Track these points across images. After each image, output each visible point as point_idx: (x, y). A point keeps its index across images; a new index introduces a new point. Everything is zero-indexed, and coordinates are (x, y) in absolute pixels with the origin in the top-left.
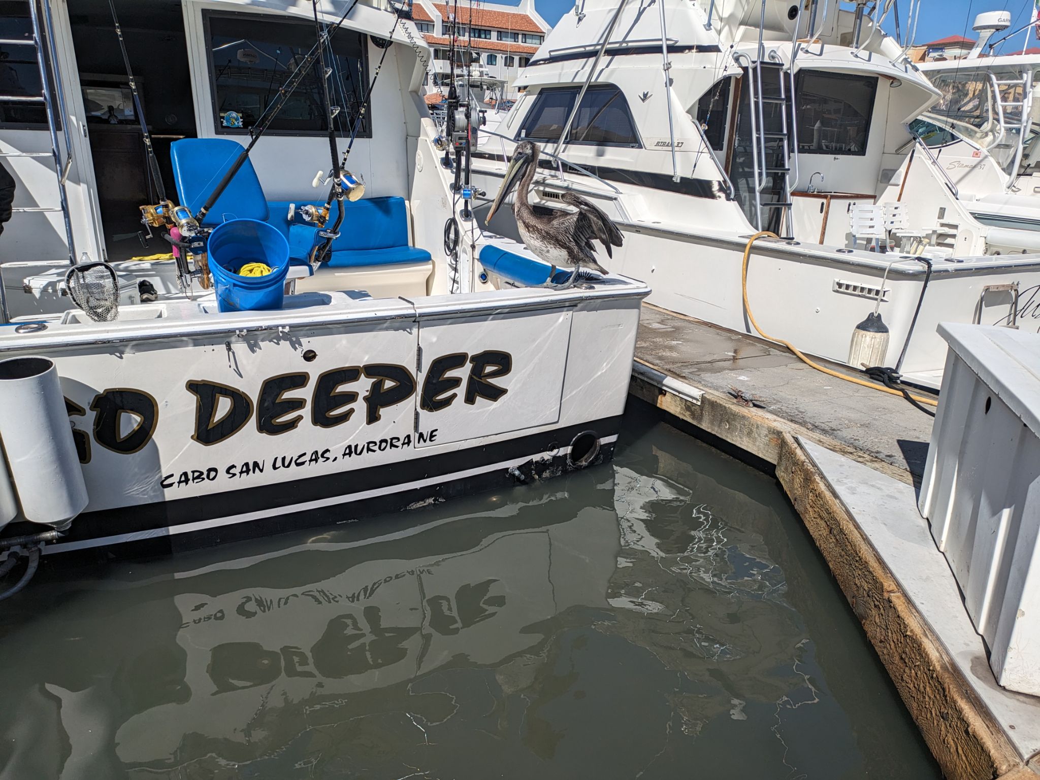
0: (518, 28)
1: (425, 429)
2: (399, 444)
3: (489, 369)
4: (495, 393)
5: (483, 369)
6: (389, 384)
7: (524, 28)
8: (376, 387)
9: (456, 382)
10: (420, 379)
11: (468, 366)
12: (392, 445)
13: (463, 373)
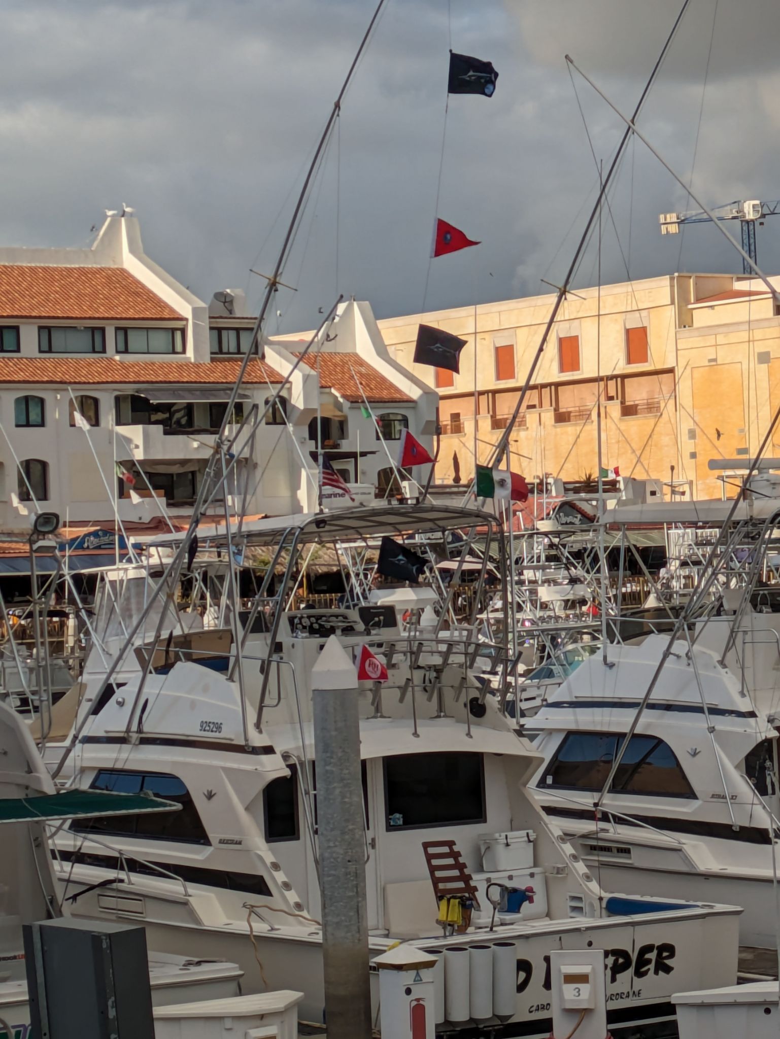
0: (103, 312)
1: (636, 989)
2: (624, 996)
3: (665, 954)
4: (668, 969)
5: (662, 954)
6: (621, 960)
7: (119, 312)
8: (616, 961)
9: (649, 961)
10: (634, 957)
11: (655, 952)
12: (622, 998)
13: (652, 956)
